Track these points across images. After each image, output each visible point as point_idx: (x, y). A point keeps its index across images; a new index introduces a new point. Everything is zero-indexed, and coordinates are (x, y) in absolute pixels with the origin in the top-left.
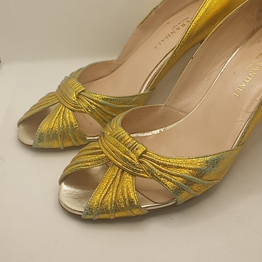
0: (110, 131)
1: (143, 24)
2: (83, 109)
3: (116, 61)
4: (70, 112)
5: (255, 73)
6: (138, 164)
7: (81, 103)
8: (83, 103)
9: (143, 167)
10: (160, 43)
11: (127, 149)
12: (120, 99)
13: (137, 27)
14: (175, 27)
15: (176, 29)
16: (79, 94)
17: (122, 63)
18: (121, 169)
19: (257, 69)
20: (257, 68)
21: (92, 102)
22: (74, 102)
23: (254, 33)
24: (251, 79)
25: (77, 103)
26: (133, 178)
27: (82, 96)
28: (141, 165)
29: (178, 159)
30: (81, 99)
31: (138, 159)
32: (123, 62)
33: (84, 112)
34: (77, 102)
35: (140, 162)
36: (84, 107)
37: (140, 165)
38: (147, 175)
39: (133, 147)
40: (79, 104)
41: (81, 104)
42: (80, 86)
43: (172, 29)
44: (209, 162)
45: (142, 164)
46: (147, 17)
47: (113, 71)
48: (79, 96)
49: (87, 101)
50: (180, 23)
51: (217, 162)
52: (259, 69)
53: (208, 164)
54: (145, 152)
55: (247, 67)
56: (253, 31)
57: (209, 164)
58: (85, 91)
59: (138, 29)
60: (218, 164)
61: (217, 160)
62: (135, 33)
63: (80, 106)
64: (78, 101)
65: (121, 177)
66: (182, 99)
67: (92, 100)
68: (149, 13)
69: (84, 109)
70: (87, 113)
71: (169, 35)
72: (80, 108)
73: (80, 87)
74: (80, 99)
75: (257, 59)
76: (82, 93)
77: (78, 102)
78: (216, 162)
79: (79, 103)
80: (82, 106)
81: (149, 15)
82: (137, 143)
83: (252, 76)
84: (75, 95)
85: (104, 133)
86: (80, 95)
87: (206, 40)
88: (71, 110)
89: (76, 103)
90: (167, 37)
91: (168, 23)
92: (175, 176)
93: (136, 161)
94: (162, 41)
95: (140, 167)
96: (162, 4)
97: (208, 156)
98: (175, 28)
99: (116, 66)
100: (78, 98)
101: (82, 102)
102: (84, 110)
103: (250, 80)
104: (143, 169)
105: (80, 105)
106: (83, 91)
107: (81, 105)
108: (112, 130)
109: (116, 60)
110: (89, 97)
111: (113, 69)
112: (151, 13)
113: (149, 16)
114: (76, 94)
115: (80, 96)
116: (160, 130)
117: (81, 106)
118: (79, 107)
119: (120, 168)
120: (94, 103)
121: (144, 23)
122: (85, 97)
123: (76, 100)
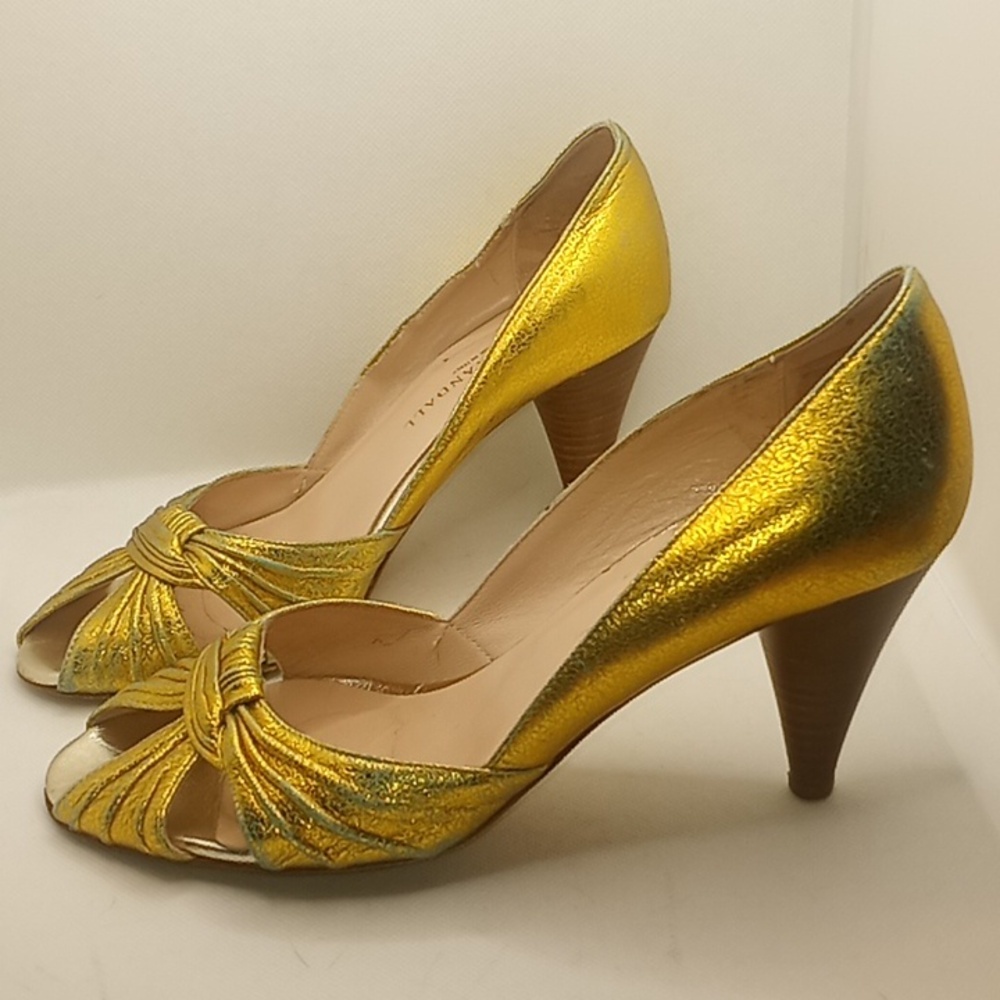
1: (376, 364)
2: (197, 577)
3: (306, 467)
4: (164, 588)
7: (194, 563)
8: (199, 563)
10: (421, 411)
12: (303, 551)
13: (363, 374)
14: (462, 367)
15: (465, 372)
16: (189, 540)
21: (222, 557)
22: (172, 562)
25: (183, 564)
27: (195, 545)
30: (193, 552)
32: (325, 470)
33: (199, 587)
34: (181, 559)
36: (201, 573)
40: (186, 565)
41: (191, 563)
42: (192, 518)
43: (455, 372)
46: (387, 346)
47: (298, 497)
48: (187, 546)
49: (208, 556)
50: (475, 358)
58: (204, 532)
59: (364, 377)
62: (356, 390)
63: (189, 570)
64: (184, 558)
67: (222, 552)
68: (392, 333)
69: (201, 577)
70: (209, 588)
71: (445, 388)
72: (189, 576)
73: (192, 521)
74: (191, 555)
76: (198, 537)
77: (183, 560)
79: (187, 562)
80: (196, 570)
81: (393, 339)
84: (175, 542)
86: (191, 542)
88: (165, 582)
89: (178, 563)
90: (441, 394)
91: (446, 360)
94: (427, 405)
96: (424, 311)
98: (462, 370)
99: (305, 481)
100: (184, 550)
101: (196, 560)
102: (202, 581)
105: (190, 567)
106: (201, 532)
107: (193, 566)
110: (214, 546)
111: (297, 491)
112: (398, 333)
113: (392, 343)
114: (179, 539)
115: (192, 545)
117: (193, 570)
118: (187, 573)
120: (230, 561)
122: (205, 547)
123: (182, 556)
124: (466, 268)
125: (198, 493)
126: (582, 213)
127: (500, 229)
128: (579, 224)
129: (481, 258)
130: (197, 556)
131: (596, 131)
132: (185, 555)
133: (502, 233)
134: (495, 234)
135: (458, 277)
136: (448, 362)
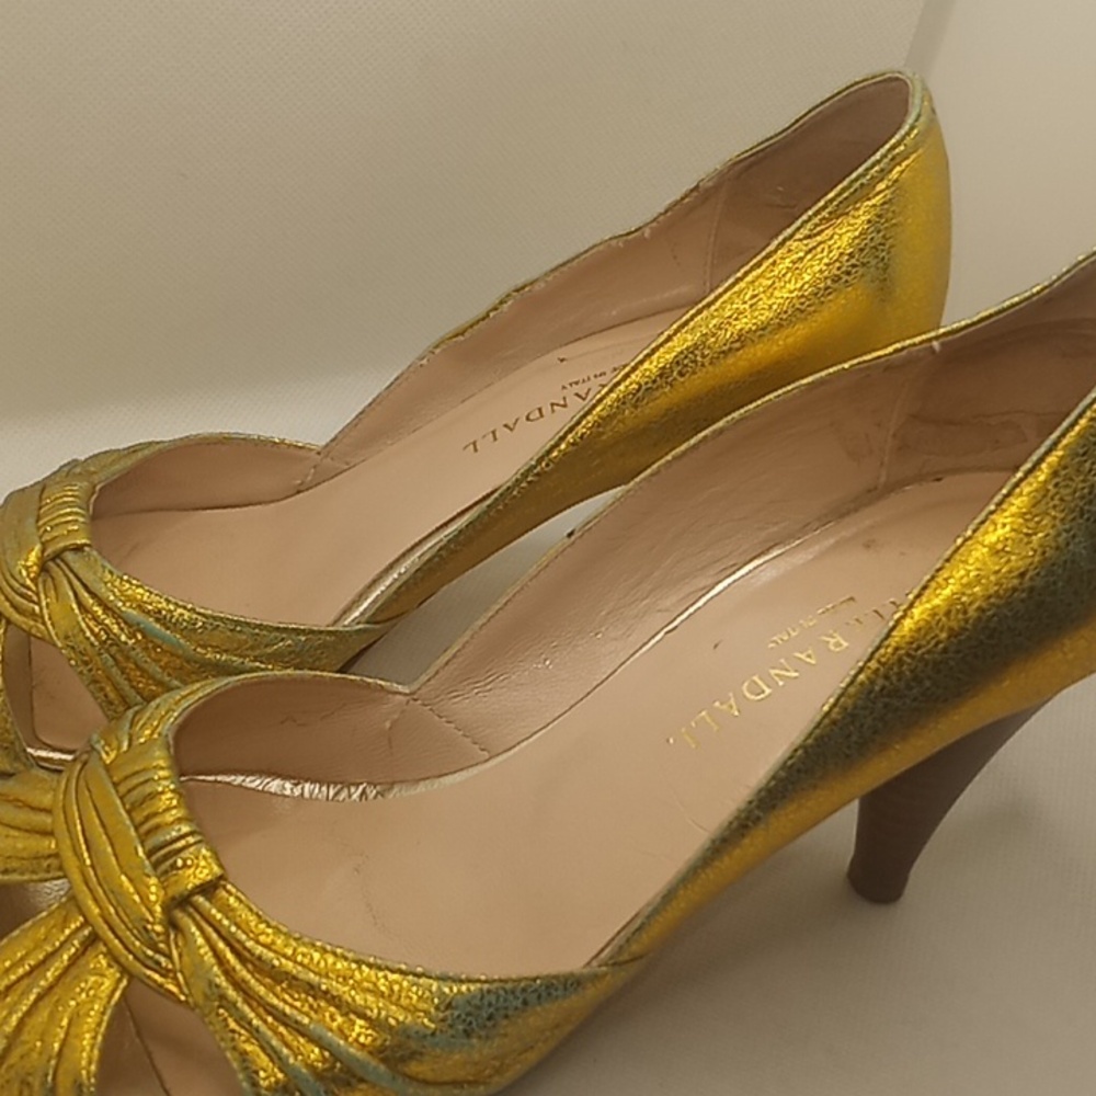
0: (119, 748)
2: (44, 623)
3: (319, 453)
5: (796, 674)
6: (158, 928)
7: (46, 597)
8: (54, 601)
9: (175, 954)
10: (494, 434)
11: (140, 850)
12: (218, 626)
13: (436, 346)
14: (577, 383)
15: (577, 395)
16: (58, 555)
17: (346, 467)
18: (90, 928)
19: (809, 656)
20: (810, 652)
21: (90, 601)
22: (20, 587)
23: (869, 503)
24: (770, 695)
25: (30, 593)
26: (119, 981)
27: (62, 569)
28: (172, 936)
29: (335, 954)
30: (53, 580)
31: (166, 909)
32: (347, 464)
33: (43, 638)
34: (32, 586)
35: (172, 925)
36: (51, 618)
37: (168, 936)
38: (178, 985)
39: (170, 852)
40: (35, 598)
41: (42, 596)
42: (75, 522)
43: (564, 388)
44: (456, 1008)
45: (180, 936)
47: (299, 492)
48: (50, 565)
49: (70, 593)
50: (601, 375)
51: (490, 1018)
52: (813, 662)
53: (448, 1013)
54: (209, 889)
55: (775, 638)
56: (869, 491)
57: (452, 1015)
58: (83, 551)
59: (437, 351)
60: (489, 1024)
61: (491, 1010)
62: (421, 367)
63: (37, 608)
64: (36, 585)
65: (74, 960)
66: (489, 687)
67: (93, 595)
68: (494, 300)
70: (55, 645)
71: (540, 410)
73: (74, 526)
74: (49, 580)
75: (827, 614)
76: (69, 556)
77: (34, 588)
78: (485, 1015)
79: (37, 594)
80: (45, 611)
81: (494, 308)
82: (191, 840)
83: (777, 678)
84: (33, 557)
85: (93, 749)
86: (58, 561)
87: (644, 479)
89: (25, 591)
90: (531, 417)
91: (562, 360)
92: (286, 1025)
93: (153, 917)
94: (506, 426)
95: (162, 946)
96: (550, 279)
97: (462, 982)
98: (576, 389)
99: (313, 472)
100: (43, 568)
101: (52, 594)
102: (47, 628)
103: (762, 696)
104: (169, 957)
105: (39, 603)
106: (78, 549)
107: (44, 604)
108: (130, 745)
109: (319, 450)
110: (84, 581)
111: (299, 482)
114: (42, 552)
115: (58, 566)
116: (364, 792)
117: (41, 609)
118: (33, 610)
119: (86, 923)
120: (99, 611)
121: (467, 335)
122: (71, 576)
123: (32, 580)
124: (628, 234)
125: (140, 455)
126: (816, 214)
127: (696, 188)
128: (805, 232)
129: (654, 224)
130: (56, 589)
131: (891, 80)
132: (40, 580)
133: (699, 197)
134: (686, 196)
135: (614, 242)
136: (565, 363)
